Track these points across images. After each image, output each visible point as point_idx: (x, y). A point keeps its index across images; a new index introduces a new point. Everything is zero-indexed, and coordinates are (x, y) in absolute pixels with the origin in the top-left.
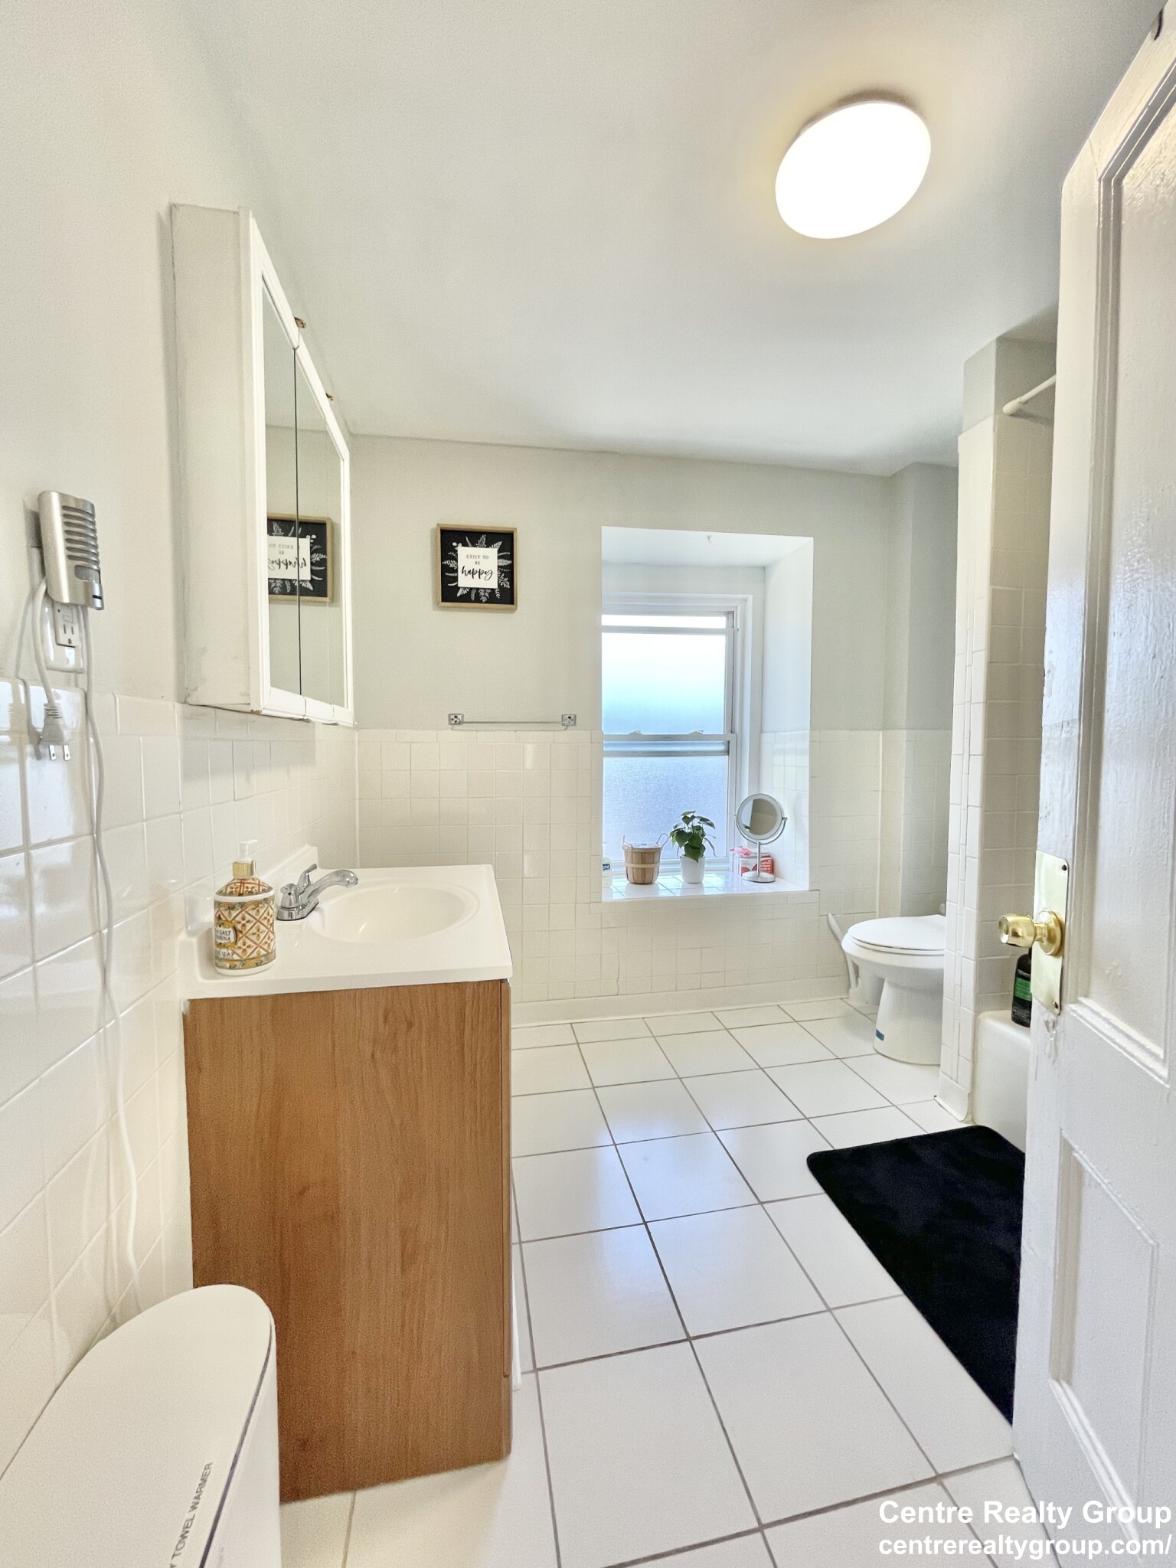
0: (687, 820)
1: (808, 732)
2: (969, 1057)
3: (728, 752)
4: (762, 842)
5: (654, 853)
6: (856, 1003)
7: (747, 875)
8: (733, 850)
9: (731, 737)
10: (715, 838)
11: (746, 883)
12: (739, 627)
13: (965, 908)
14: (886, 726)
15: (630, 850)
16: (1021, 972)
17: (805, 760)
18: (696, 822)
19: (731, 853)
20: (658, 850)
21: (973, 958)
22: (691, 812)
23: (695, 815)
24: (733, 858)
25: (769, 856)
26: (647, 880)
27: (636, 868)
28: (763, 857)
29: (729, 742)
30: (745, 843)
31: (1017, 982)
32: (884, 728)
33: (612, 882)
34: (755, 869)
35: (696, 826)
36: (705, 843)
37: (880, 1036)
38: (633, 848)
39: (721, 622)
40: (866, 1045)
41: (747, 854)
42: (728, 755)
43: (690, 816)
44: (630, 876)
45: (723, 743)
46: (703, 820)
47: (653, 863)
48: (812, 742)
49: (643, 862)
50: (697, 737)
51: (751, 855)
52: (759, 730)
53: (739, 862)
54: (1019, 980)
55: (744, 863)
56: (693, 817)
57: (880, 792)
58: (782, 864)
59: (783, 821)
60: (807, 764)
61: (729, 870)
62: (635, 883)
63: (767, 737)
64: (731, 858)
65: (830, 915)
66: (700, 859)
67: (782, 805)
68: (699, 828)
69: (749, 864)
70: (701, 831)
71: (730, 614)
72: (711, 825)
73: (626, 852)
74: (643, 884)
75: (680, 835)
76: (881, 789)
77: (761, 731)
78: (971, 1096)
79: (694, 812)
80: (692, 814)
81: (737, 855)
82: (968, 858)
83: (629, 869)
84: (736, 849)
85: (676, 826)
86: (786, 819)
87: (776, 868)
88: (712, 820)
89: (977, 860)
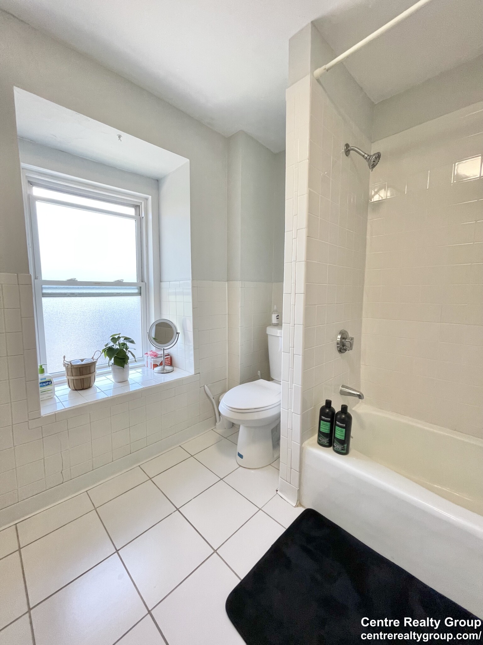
0: (114, 340)
1: (190, 282)
2: (298, 470)
3: (140, 294)
4: (165, 348)
5: (90, 366)
6: (220, 431)
7: (157, 369)
8: (147, 353)
9: (142, 285)
10: (135, 349)
11: (156, 374)
12: (143, 216)
13: (293, 384)
14: (229, 279)
15: (70, 367)
16: (323, 417)
17: (189, 299)
18: (122, 341)
19: (145, 355)
20: (94, 364)
21: (299, 413)
22: (117, 334)
23: (120, 336)
24: (147, 359)
25: (169, 355)
26: (85, 387)
27: (76, 380)
28: (165, 356)
29: (141, 287)
30: (154, 349)
31: (321, 424)
32: (228, 281)
33: (54, 391)
34: (161, 364)
35: (122, 343)
36: (129, 355)
37: (241, 456)
38: (72, 365)
39: (131, 211)
40: (232, 462)
41: (156, 356)
42: (141, 295)
43: (116, 337)
44: (71, 384)
45: (137, 288)
46: (126, 339)
47: (90, 373)
48: (193, 287)
49: (81, 373)
50: (119, 283)
51: (159, 356)
52: (159, 280)
53: (151, 361)
54: (322, 422)
55: (154, 361)
56: (119, 338)
57: (227, 315)
58: (177, 358)
59: (177, 335)
60: (191, 300)
61: (145, 366)
62: (76, 390)
63: (164, 285)
64: (146, 359)
65: (205, 386)
66: (125, 366)
67: (176, 325)
68: (124, 344)
69: (158, 362)
70: (125, 346)
71: (137, 207)
72: (132, 342)
73: (67, 368)
74: (83, 389)
75: (110, 351)
76: (227, 313)
77: (161, 281)
78: (299, 491)
79: (119, 334)
80: (118, 336)
81: (150, 357)
82: (295, 355)
83: (70, 380)
84: (149, 353)
85: (107, 345)
86: (179, 333)
87: (173, 363)
88: (133, 339)
89: (301, 356)
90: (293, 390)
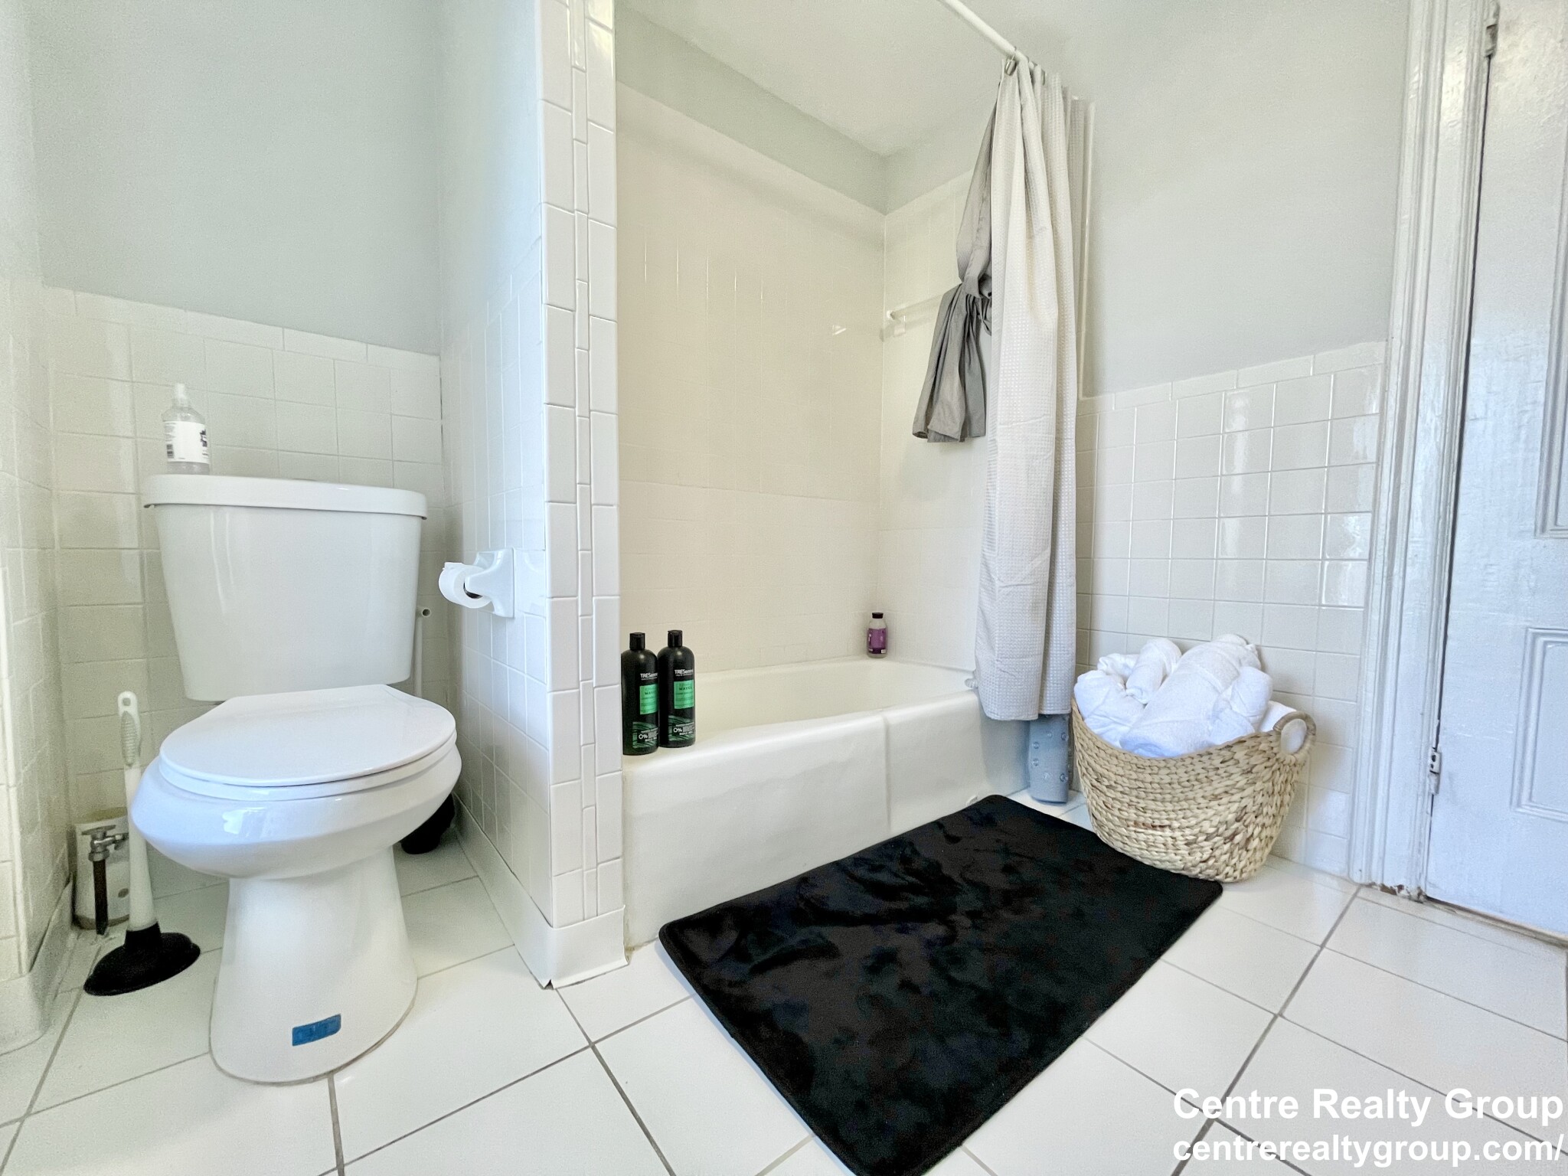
2: (620, 852)
31: (642, 694)
78: (625, 913)
82: (594, 507)
89: (615, 507)
90: (594, 616)
